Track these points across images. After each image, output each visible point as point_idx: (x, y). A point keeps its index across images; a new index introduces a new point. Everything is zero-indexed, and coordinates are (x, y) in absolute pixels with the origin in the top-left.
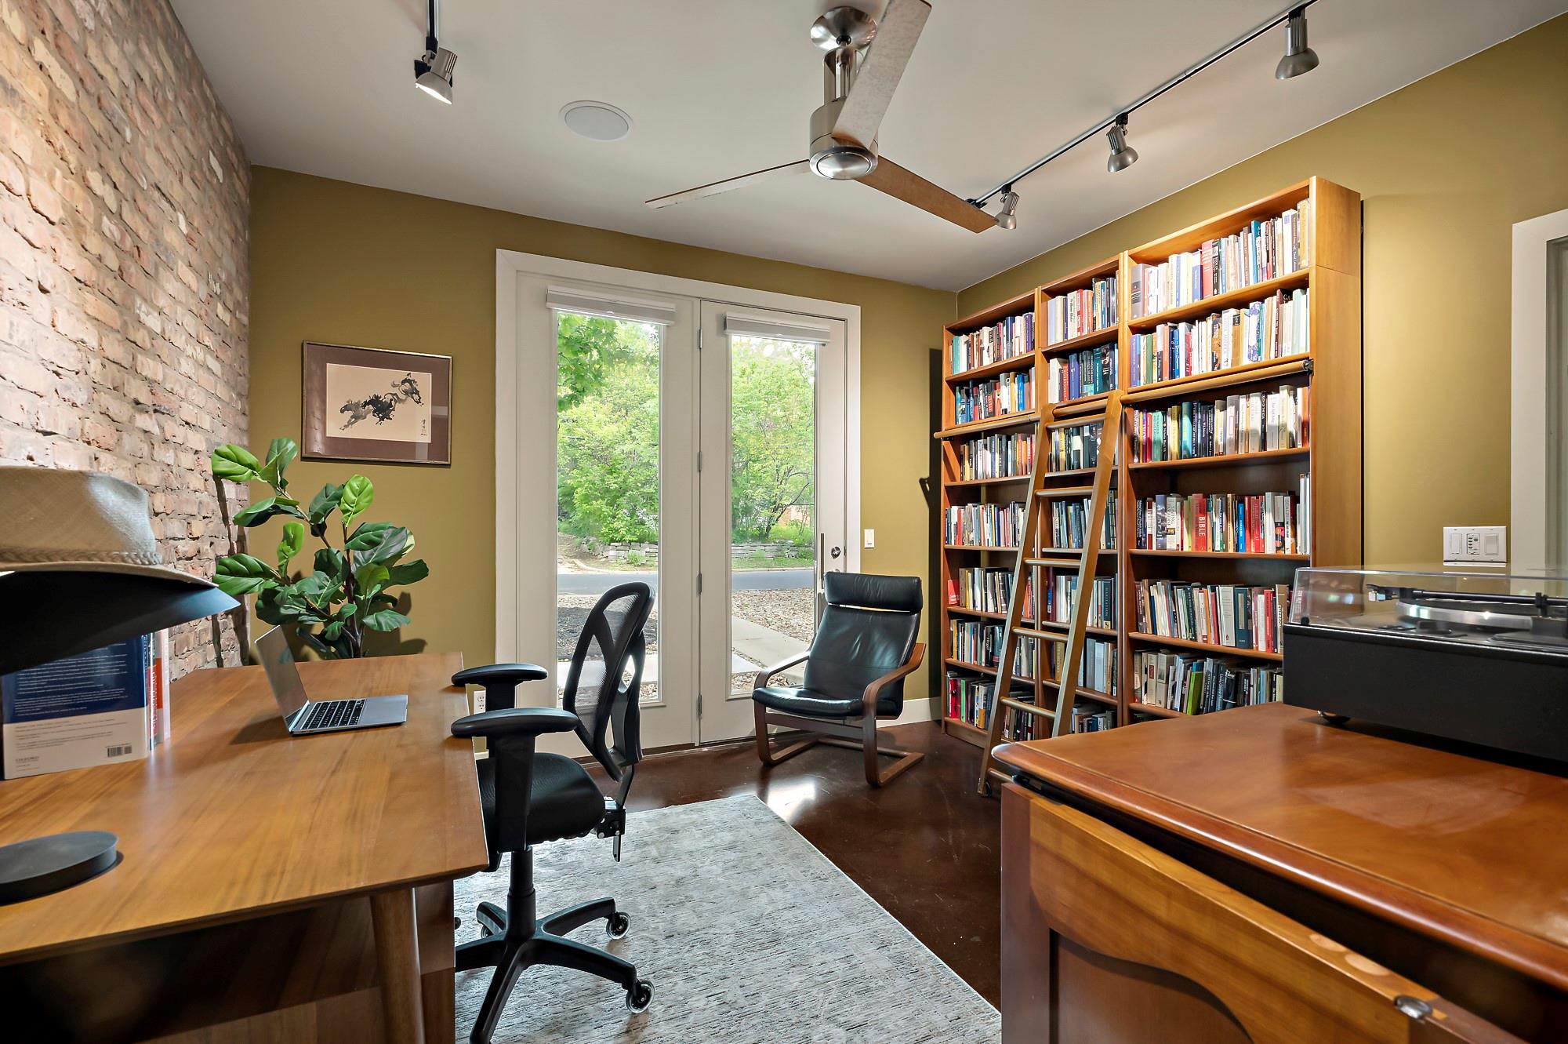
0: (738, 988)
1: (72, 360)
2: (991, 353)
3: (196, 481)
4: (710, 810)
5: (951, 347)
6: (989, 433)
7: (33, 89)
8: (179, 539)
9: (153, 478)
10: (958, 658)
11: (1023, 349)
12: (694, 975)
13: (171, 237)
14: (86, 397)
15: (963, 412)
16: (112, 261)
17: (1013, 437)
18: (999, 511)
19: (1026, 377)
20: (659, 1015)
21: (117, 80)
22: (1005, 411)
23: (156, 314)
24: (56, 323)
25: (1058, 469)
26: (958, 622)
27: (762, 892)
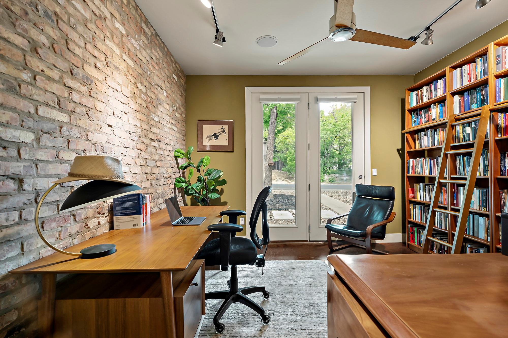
0: (299, 326)
1: (133, 130)
2: (427, 97)
3: (169, 158)
4: (308, 264)
5: (409, 97)
6: (428, 129)
7: (123, 66)
8: (164, 173)
9: (156, 158)
10: (413, 219)
11: (442, 93)
12: (286, 317)
13: (161, 97)
14: (137, 138)
15: (415, 122)
16: (144, 105)
17: (437, 130)
18: (431, 160)
19: (443, 105)
20: (271, 327)
21: (145, 60)
22: (434, 119)
23: (157, 117)
24: (129, 121)
25: (459, 142)
26: (413, 205)
27: (317, 295)
